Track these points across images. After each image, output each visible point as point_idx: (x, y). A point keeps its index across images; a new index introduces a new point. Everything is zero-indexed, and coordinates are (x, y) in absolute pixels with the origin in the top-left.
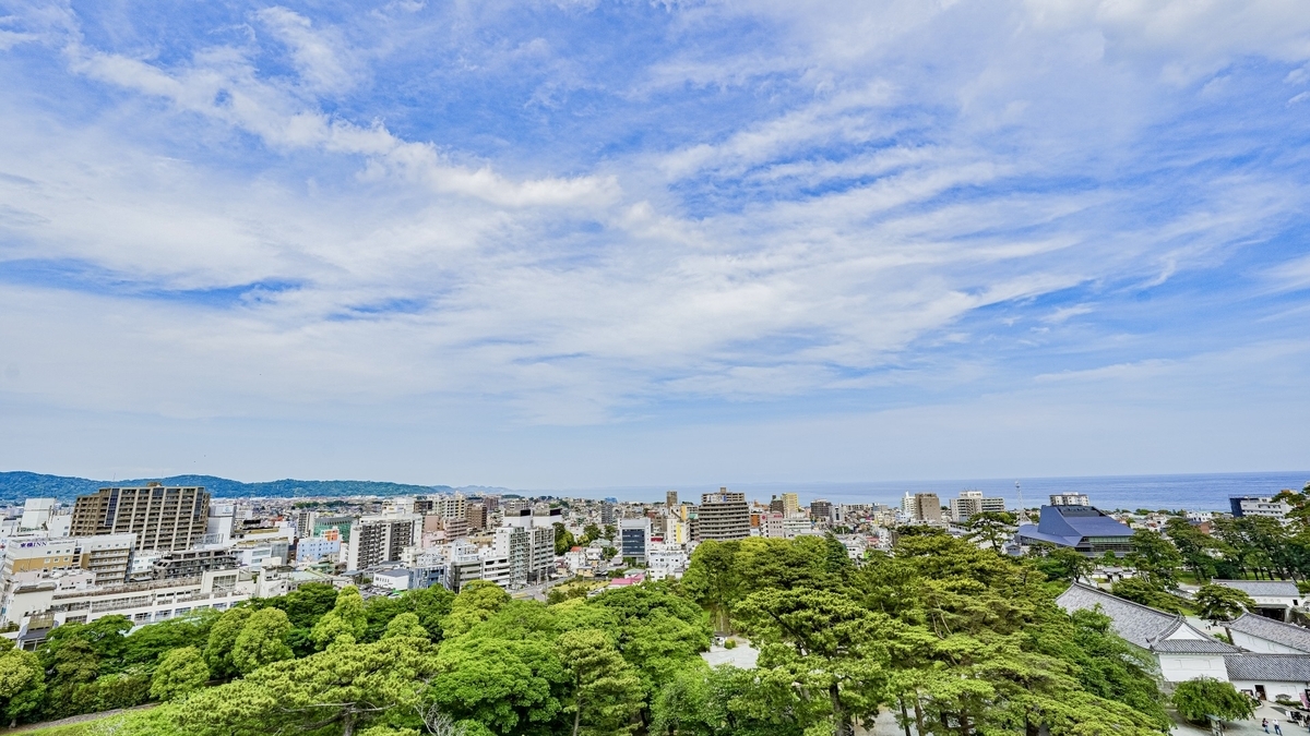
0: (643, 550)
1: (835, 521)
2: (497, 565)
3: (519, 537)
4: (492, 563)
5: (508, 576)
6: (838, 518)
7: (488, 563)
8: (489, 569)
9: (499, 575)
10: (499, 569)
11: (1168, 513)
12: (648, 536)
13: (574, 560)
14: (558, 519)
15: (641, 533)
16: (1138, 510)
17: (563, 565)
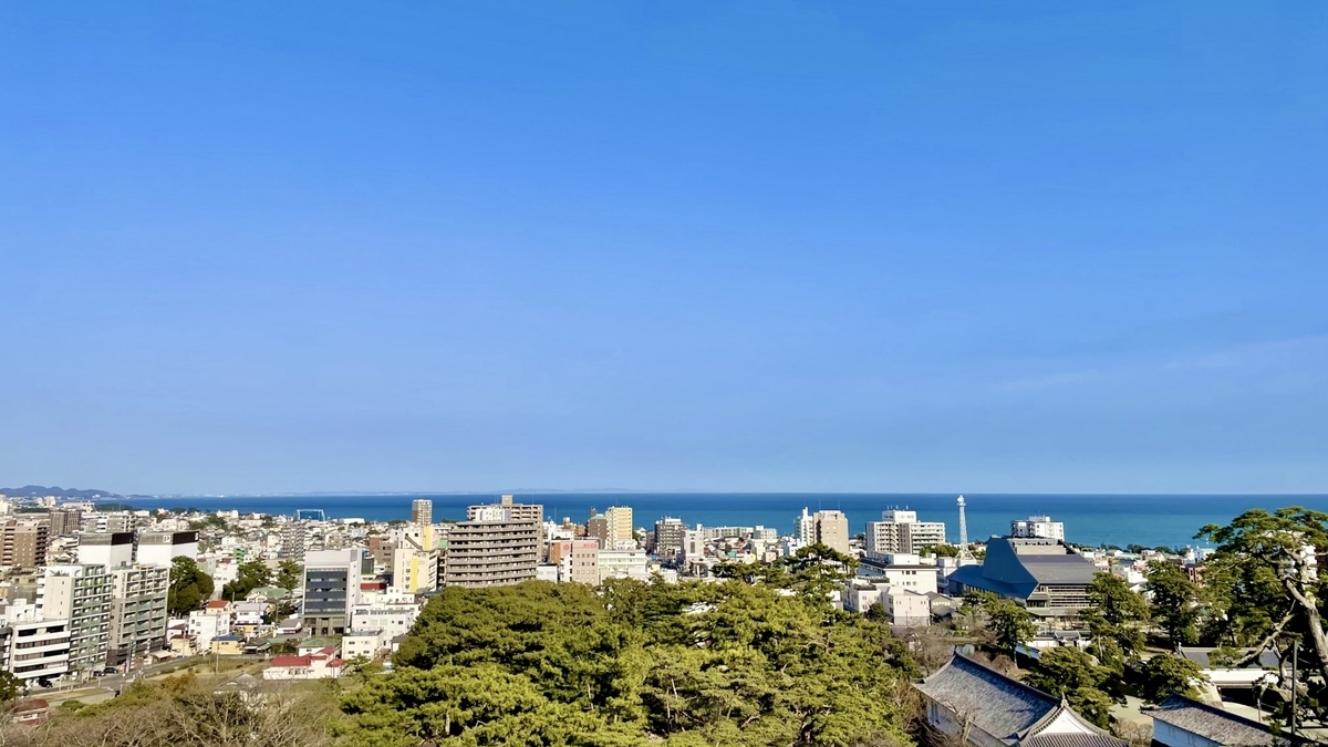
0: (343, 605)
1: (688, 554)
2: (41, 636)
3: (93, 586)
4: (32, 632)
5: (65, 657)
6: (693, 551)
7: (22, 633)
8: (25, 645)
9: (47, 654)
10: (45, 643)
11: (1167, 551)
12: (355, 579)
13: (207, 625)
14: (189, 550)
15: (342, 576)
16: (1130, 547)
17: (185, 635)
